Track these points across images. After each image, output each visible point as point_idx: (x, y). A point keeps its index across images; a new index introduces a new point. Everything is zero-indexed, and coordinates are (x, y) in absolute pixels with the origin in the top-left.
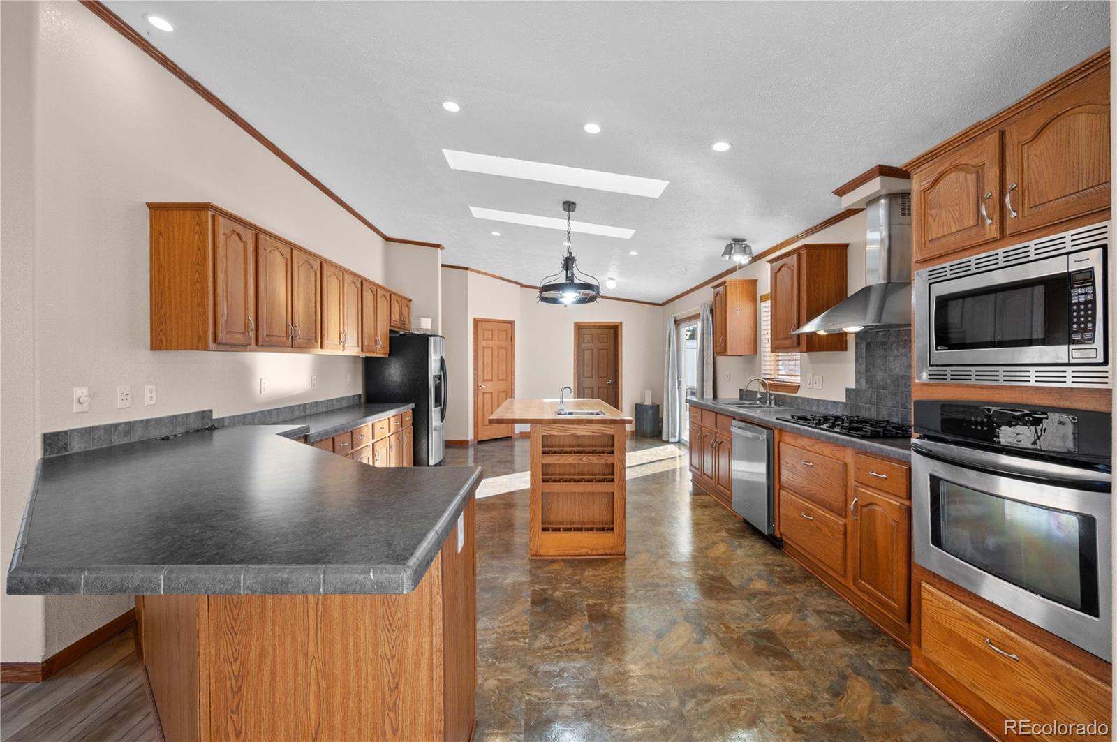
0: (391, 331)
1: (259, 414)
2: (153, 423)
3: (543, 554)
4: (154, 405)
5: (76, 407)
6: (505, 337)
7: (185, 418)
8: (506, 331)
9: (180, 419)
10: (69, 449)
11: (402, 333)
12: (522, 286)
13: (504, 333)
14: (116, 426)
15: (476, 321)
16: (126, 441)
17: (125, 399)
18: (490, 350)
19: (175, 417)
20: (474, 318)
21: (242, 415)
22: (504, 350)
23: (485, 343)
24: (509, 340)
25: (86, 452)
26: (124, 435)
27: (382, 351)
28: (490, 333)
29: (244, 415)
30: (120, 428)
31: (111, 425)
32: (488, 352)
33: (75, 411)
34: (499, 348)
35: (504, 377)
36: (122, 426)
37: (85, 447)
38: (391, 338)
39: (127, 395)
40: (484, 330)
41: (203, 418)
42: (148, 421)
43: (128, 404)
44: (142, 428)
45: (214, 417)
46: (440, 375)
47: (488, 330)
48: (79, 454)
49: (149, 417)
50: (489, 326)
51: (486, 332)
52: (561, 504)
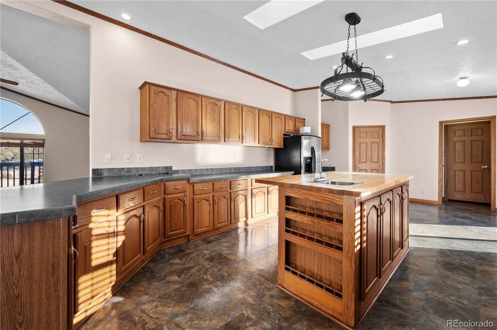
0: (284, 135)
1: (200, 170)
2: (141, 169)
3: (285, 287)
4: (142, 162)
5: (106, 161)
6: (377, 136)
7: (157, 169)
8: (378, 132)
9: (154, 169)
10: (102, 174)
11: (291, 135)
12: (392, 102)
13: (377, 134)
14: (123, 169)
15: (354, 128)
16: (128, 174)
17: (127, 160)
18: (365, 145)
19: (152, 168)
20: (353, 126)
21: (189, 170)
22: (377, 144)
23: (361, 140)
24: (381, 138)
25: (109, 177)
26: (127, 172)
27: (277, 144)
28: (365, 134)
29: (190, 170)
30: (125, 170)
31: (121, 168)
32: (363, 146)
33: (105, 162)
34: (372, 143)
35: (376, 161)
36: (126, 169)
37: (109, 175)
38: (284, 139)
39: (128, 158)
40: (360, 132)
41: (167, 169)
42: (138, 168)
43: (129, 161)
44: (136, 170)
45: (173, 169)
46: (311, 157)
47: (363, 132)
48: (107, 177)
49: (139, 167)
50: (364, 130)
51: (361, 133)
52: (304, 254)
